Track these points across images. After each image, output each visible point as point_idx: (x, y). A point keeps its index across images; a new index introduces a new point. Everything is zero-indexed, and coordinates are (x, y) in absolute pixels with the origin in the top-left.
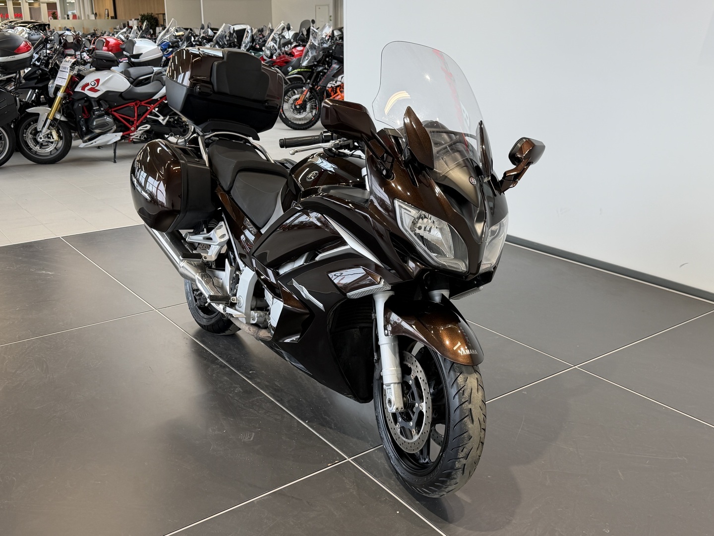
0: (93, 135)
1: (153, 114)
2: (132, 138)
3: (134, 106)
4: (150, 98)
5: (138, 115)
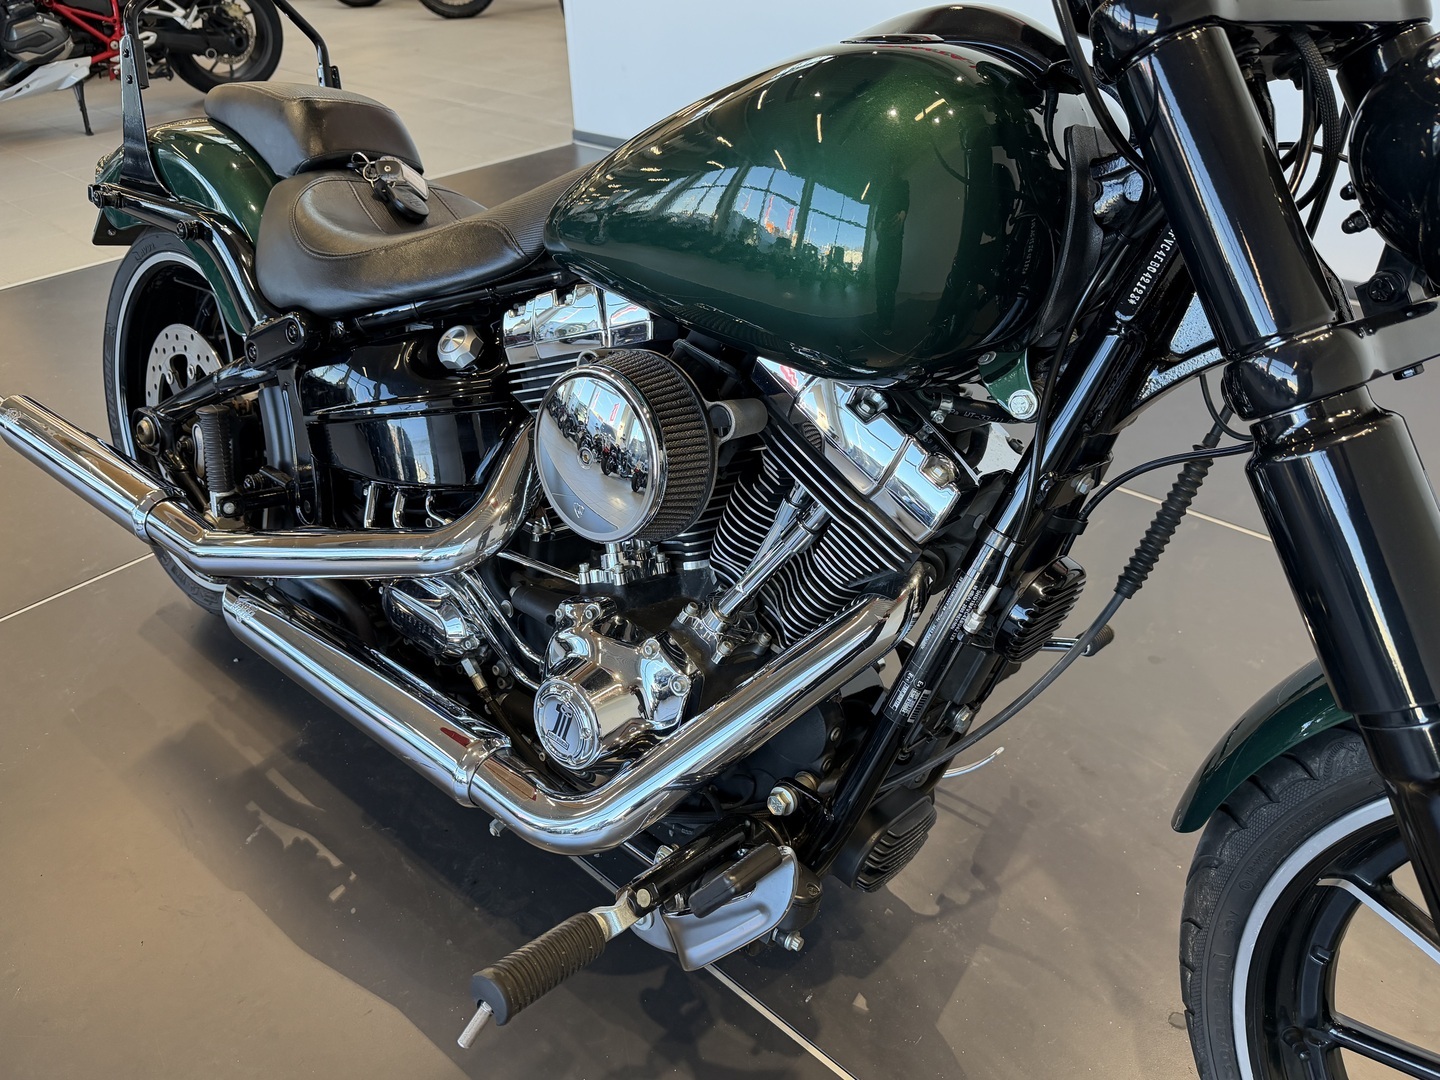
0: (17, 66)
1: (161, 5)
2: (116, 68)
5: (120, 9)
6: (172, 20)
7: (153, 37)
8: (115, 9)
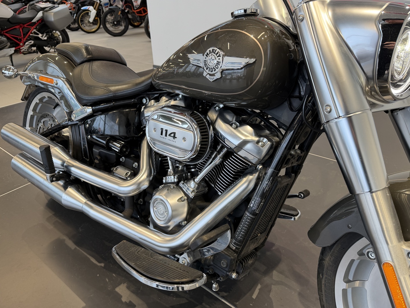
1: (35, 33)
2: (22, 50)
3: (19, 28)
4: (30, 22)
5: (24, 35)
7: (33, 42)
8: (22, 34)
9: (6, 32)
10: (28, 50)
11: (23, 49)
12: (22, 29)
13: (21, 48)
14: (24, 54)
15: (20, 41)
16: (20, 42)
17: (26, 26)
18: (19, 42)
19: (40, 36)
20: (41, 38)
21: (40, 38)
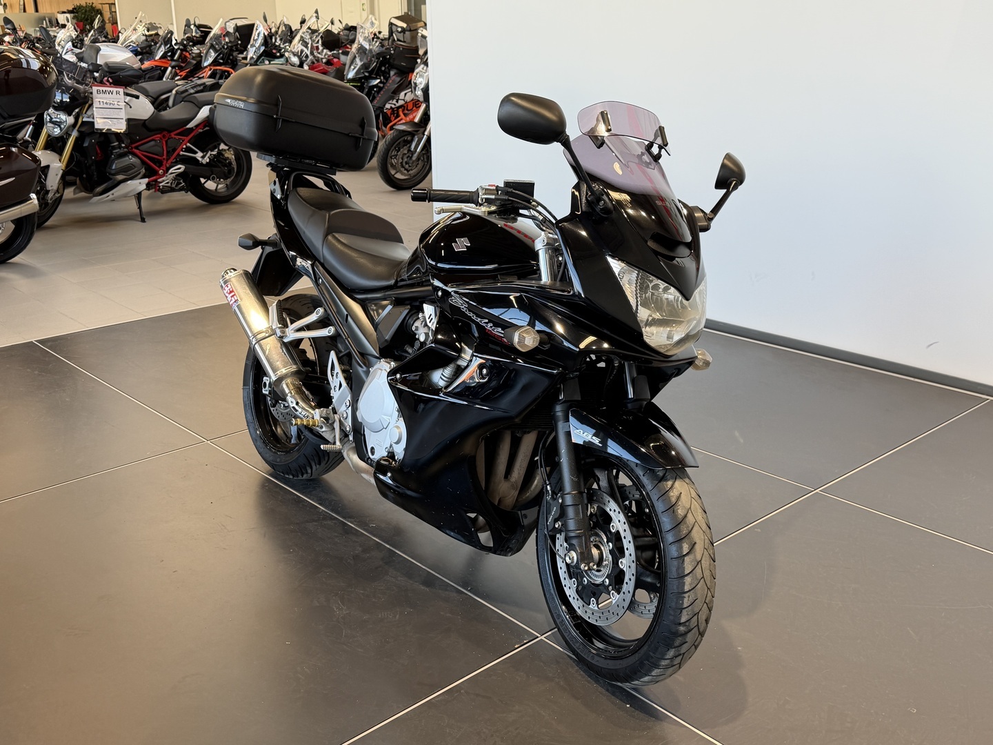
1: (188, 150)
2: (161, 185)
3: (161, 138)
4: (183, 127)
5: (168, 152)
6: (195, 158)
7: (181, 168)
8: (165, 152)
9: (137, 148)
10: (171, 184)
11: (163, 181)
12: (166, 142)
13: (159, 180)
14: (164, 191)
15: (158, 165)
16: (159, 167)
17: (173, 136)
18: (157, 168)
19: (199, 155)
20: (200, 159)
21: (198, 161)
